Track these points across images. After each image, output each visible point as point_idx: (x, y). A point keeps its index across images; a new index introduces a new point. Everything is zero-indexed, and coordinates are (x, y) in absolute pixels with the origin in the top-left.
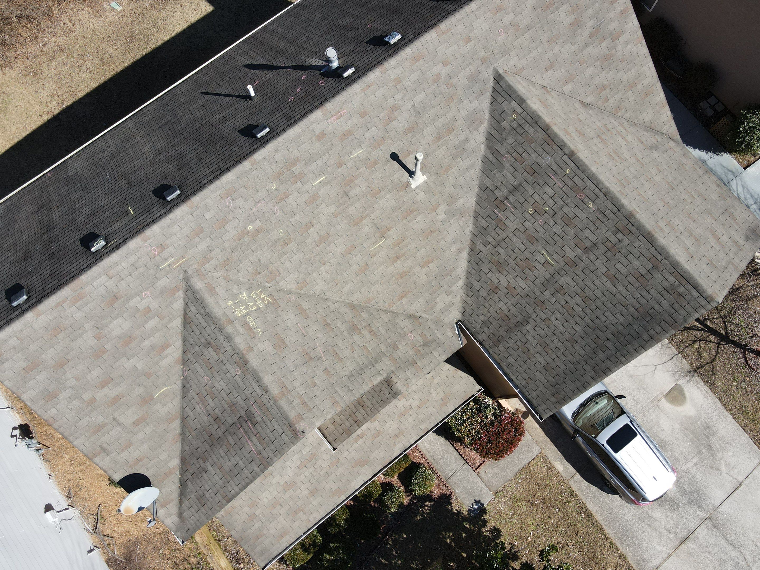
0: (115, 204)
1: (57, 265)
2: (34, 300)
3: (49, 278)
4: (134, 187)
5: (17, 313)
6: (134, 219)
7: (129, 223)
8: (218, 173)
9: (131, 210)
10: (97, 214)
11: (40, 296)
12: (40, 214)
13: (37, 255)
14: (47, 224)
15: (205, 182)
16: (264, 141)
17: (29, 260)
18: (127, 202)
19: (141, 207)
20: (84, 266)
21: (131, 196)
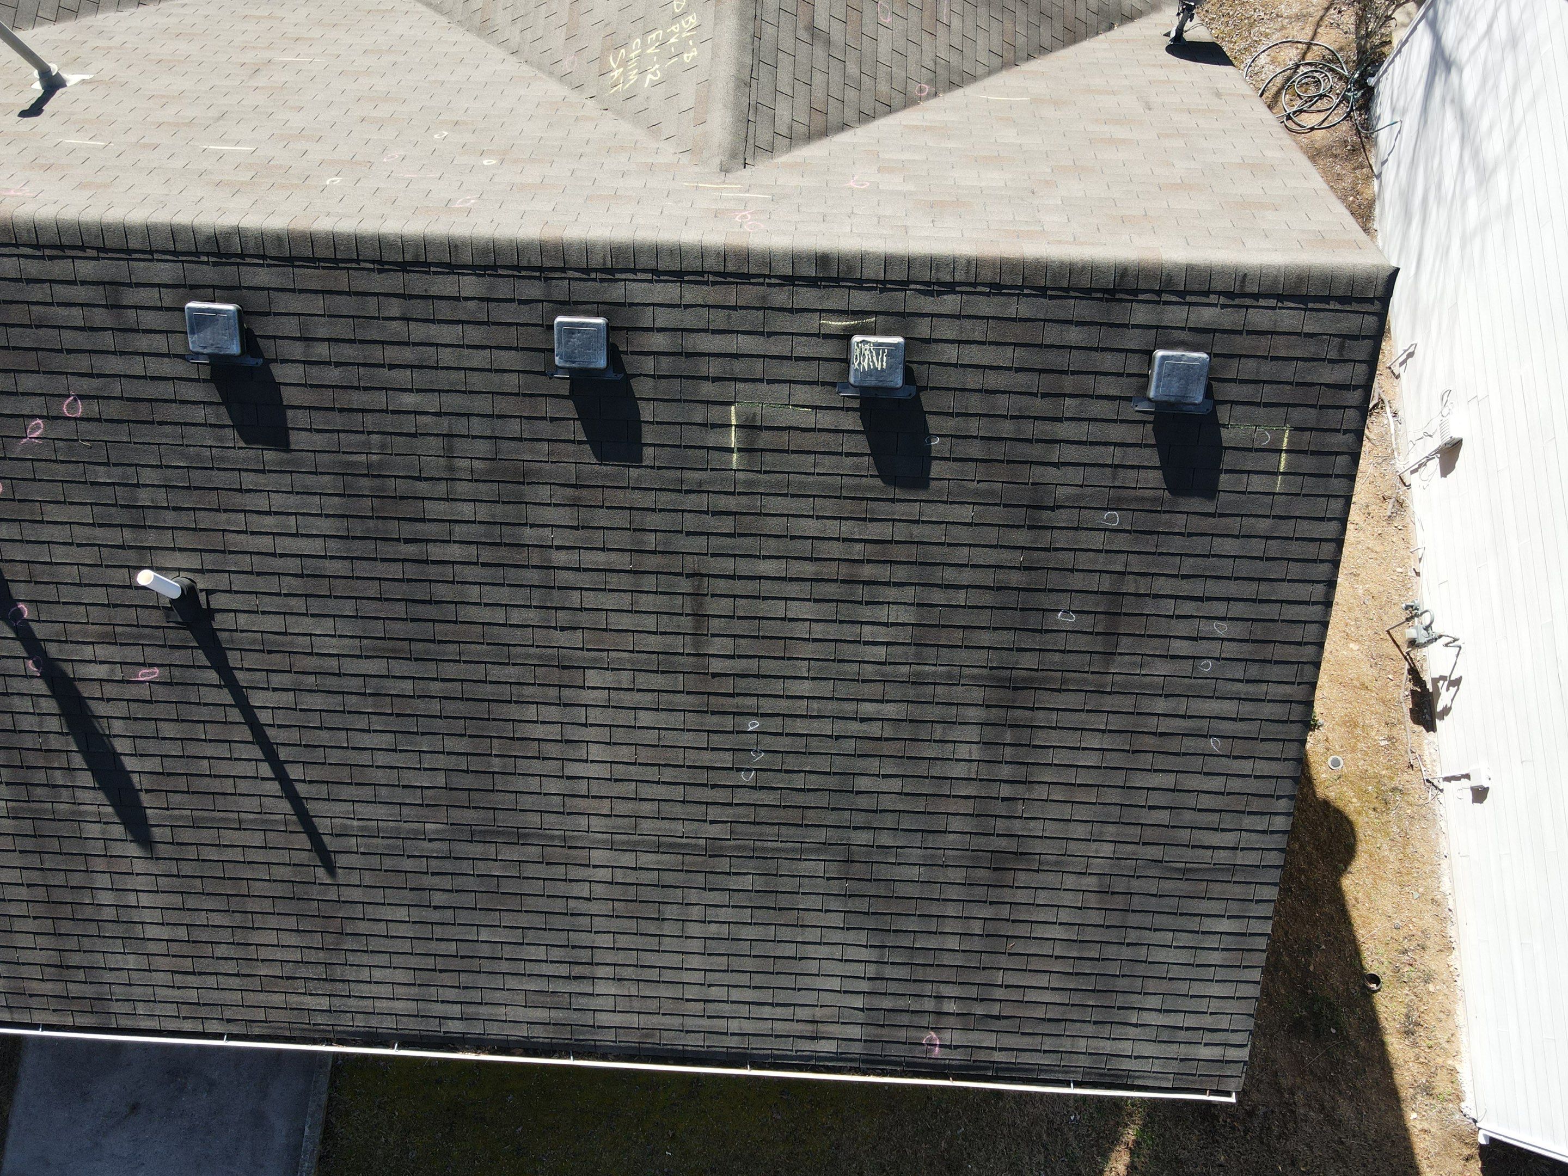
0: (772, 546)
1: (1028, 429)
2: (1141, 314)
3: (1068, 383)
4: (691, 564)
5: (1207, 315)
6: (739, 367)
7: (758, 368)
8: (418, 283)
9: (733, 439)
10: (845, 571)
11: (1118, 313)
12: (1017, 827)
13: (1077, 581)
14: (1008, 736)
15: (470, 285)
16: (228, 274)
17: (1106, 584)
18: (732, 503)
19: (698, 415)
20: (950, 303)
21: (713, 524)
